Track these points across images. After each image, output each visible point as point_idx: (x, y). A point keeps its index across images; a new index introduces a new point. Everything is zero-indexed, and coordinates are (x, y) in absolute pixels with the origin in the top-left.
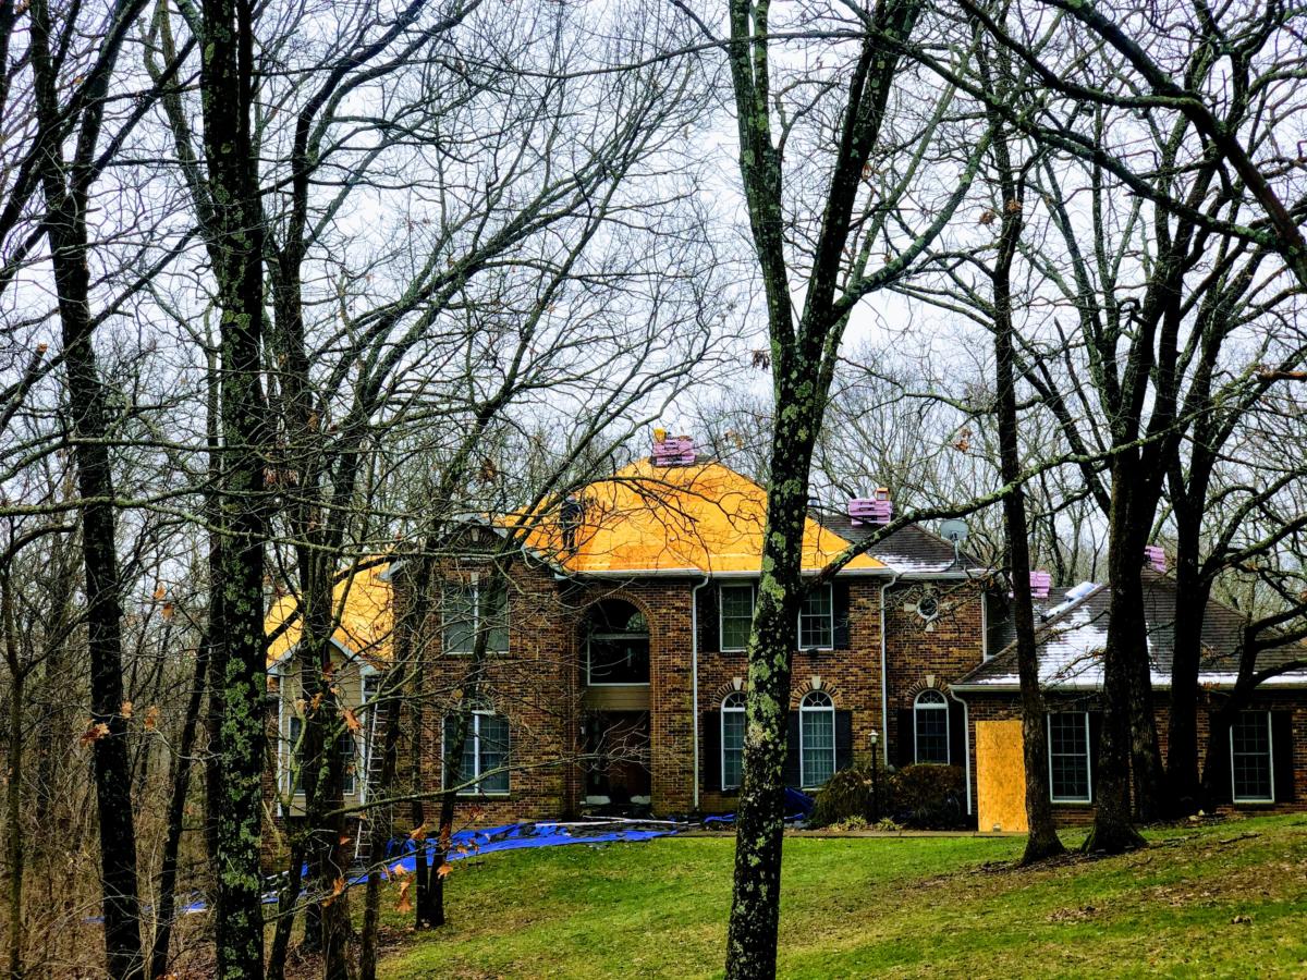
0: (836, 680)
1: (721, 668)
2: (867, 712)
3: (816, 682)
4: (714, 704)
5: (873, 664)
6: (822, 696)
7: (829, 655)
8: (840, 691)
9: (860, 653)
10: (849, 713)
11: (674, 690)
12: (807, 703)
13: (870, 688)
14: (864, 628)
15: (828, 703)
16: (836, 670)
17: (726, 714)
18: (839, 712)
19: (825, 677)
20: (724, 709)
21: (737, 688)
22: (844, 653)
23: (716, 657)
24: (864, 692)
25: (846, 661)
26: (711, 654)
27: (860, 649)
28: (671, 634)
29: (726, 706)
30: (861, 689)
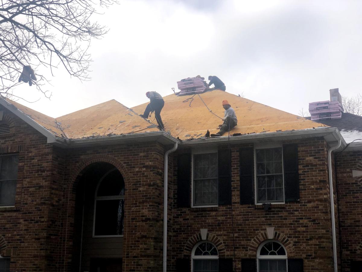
0: (287, 231)
1: (191, 221)
2: (317, 260)
3: (270, 233)
4: (185, 253)
5: (322, 216)
6: (276, 246)
7: (282, 208)
8: (292, 241)
9: (309, 205)
10: (301, 261)
11: (143, 237)
12: (263, 252)
13: (320, 238)
14: (313, 183)
15: (282, 252)
16: (287, 222)
17: (195, 261)
18: (290, 260)
19: (278, 227)
20: (193, 257)
21: (204, 238)
22: (295, 206)
23: (188, 212)
24: (313, 242)
25: (296, 213)
26: (184, 209)
27: (309, 202)
28: (141, 189)
29: (196, 254)
30: (311, 239)
